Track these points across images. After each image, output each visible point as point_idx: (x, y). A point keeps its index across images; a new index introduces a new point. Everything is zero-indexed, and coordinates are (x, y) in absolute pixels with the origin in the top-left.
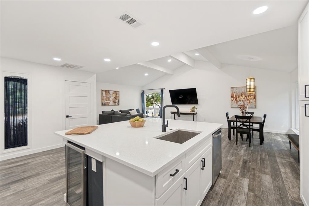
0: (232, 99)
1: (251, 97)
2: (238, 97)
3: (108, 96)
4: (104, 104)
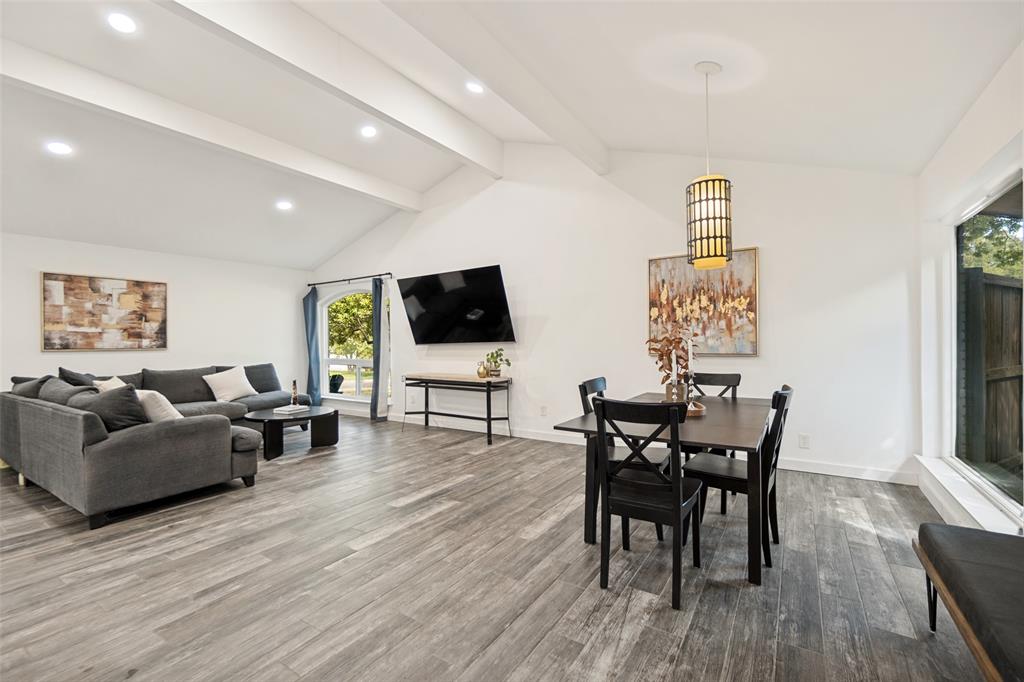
0: (655, 312)
1: (736, 303)
2: (680, 304)
3: (89, 306)
4: (57, 341)
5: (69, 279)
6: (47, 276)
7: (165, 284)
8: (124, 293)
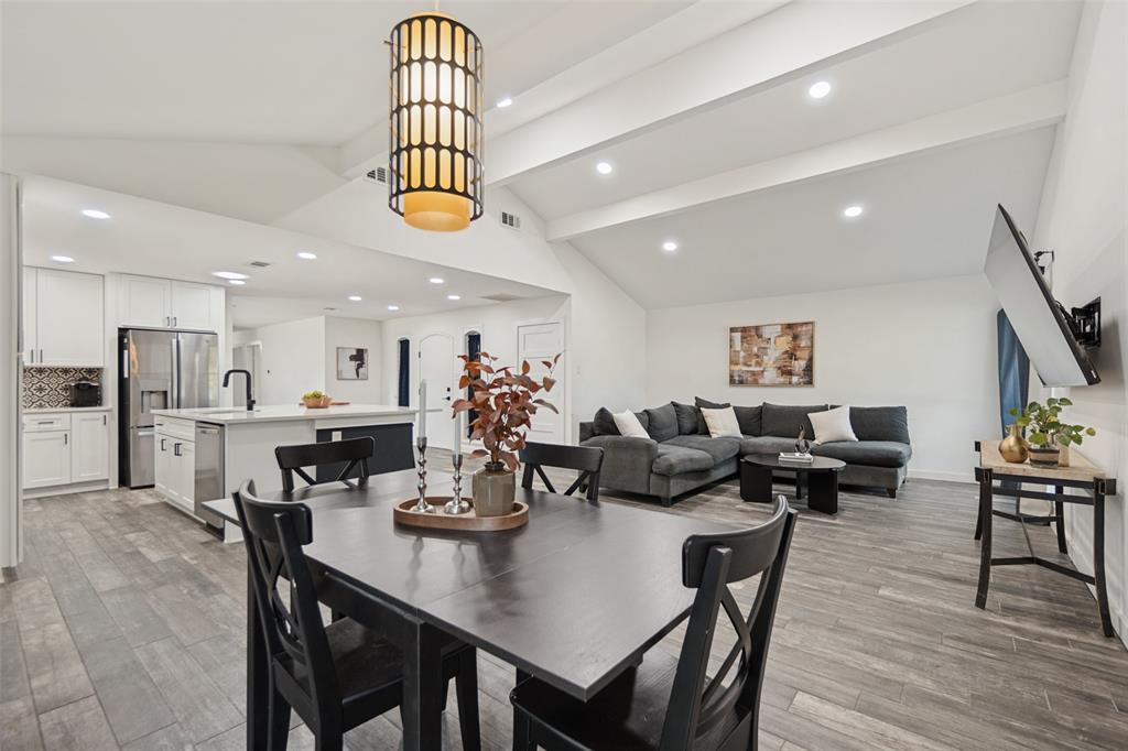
3: (755, 349)
4: (737, 378)
5: (744, 330)
6: (733, 330)
7: (812, 323)
8: (779, 336)
